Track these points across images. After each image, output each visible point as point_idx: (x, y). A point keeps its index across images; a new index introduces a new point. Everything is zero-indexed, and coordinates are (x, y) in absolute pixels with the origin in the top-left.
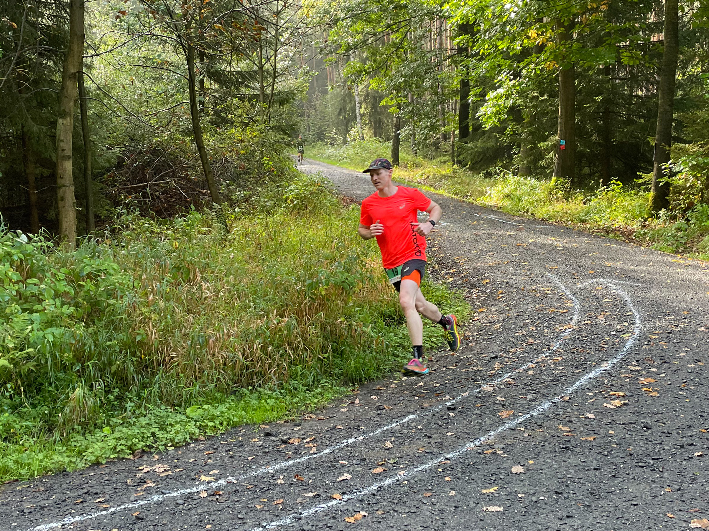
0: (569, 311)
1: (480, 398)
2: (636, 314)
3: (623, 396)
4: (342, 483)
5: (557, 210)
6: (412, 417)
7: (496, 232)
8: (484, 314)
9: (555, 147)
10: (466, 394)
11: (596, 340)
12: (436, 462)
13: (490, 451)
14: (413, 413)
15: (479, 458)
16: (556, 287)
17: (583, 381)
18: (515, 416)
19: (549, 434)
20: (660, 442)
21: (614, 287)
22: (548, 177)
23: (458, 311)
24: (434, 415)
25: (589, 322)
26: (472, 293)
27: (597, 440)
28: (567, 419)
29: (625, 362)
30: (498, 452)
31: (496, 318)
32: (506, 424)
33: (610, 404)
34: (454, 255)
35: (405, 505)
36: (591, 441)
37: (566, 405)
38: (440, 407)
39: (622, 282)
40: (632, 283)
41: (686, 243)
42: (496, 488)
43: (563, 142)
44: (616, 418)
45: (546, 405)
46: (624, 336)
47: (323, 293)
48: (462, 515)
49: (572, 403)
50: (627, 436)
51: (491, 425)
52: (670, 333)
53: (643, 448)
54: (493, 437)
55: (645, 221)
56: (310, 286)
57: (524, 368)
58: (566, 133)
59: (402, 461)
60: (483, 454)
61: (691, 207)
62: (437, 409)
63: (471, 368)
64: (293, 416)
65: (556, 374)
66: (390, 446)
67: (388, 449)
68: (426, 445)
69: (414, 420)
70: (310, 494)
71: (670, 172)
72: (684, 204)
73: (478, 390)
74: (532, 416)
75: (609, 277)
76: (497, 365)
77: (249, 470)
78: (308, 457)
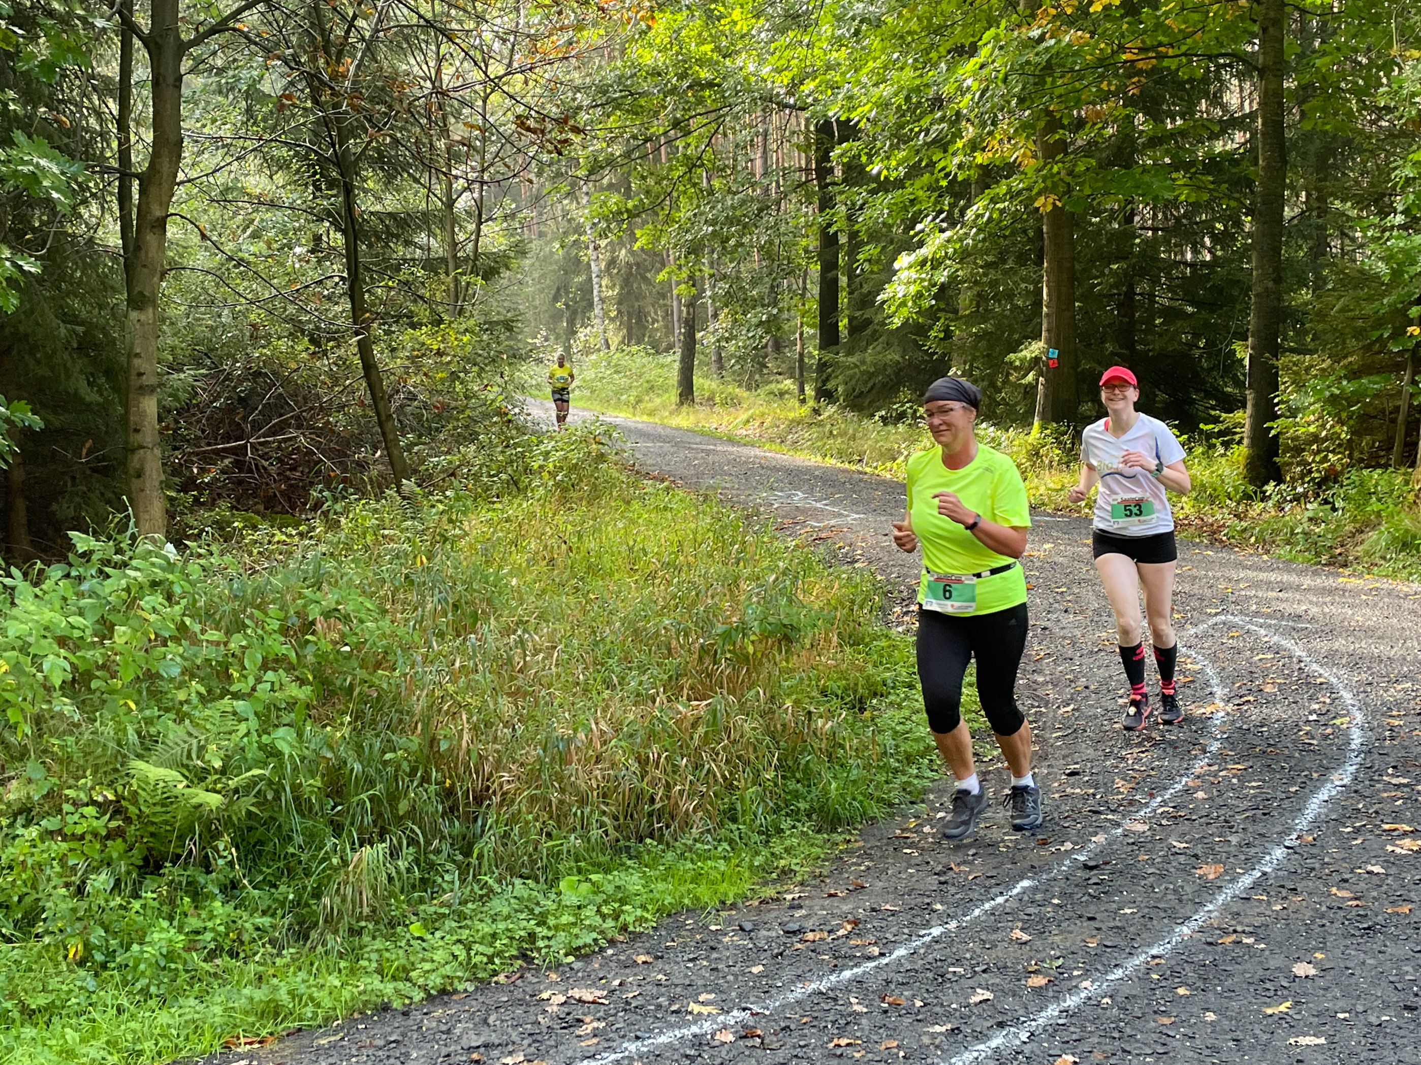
0: (1198, 679)
1: (1134, 844)
2: (1334, 680)
3: (1412, 832)
4: (984, 1005)
5: (1052, 486)
6: (1026, 883)
9: (1039, 362)
10: (1100, 838)
11: (1286, 732)
12: (1137, 962)
13: (1228, 939)
14: (1022, 878)
15: (1216, 952)
18: (1232, 875)
19: (1320, 904)
21: (1263, 632)
22: (1025, 422)
24: (1068, 879)
25: (1251, 698)
28: (1336, 877)
30: (1245, 941)
31: (1054, 696)
32: (1225, 890)
33: (1397, 846)
34: (906, 576)
35: (1137, 1041)
36: (1406, 916)
37: (1314, 851)
38: (1067, 863)
39: (1273, 622)
40: (1292, 624)
41: (1331, 547)
42: (1288, 1004)
43: (1054, 353)
45: (1279, 853)
46: (1337, 722)
48: (1258, 1053)
49: (1324, 847)
51: (1198, 894)
54: (1216, 913)
55: (1237, 505)
56: (727, 636)
57: (1178, 787)
58: (1058, 335)
59: (1070, 963)
60: (1217, 944)
61: (1331, 478)
62: (1064, 868)
63: (1069, 790)
64: (770, 892)
65: (1255, 796)
66: (1025, 937)
67: (1025, 943)
68: (1095, 932)
69: (1035, 889)
70: (938, 1029)
71: (1289, 409)
72: (1318, 471)
73: (1120, 831)
74: (1264, 874)
75: (1241, 612)
76: (1119, 783)
77: (774, 991)
78: (873, 964)
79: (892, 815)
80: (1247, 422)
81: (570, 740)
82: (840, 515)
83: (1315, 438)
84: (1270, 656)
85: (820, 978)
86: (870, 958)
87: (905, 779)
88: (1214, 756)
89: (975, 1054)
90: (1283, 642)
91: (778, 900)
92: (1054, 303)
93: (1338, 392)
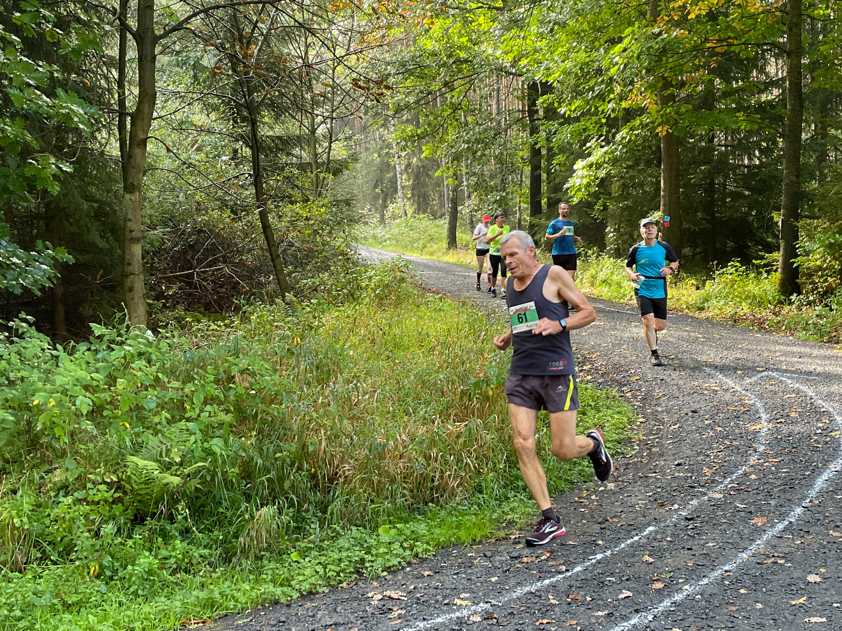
0: (752, 409)
1: (715, 506)
2: (831, 410)
4: (627, 600)
6: (651, 528)
7: (618, 323)
8: (650, 416)
10: (695, 502)
11: (803, 440)
12: (716, 574)
13: (770, 561)
14: (649, 525)
15: (762, 568)
16: (722, 383)
18: (772, 523)
19: (823, 540)
21: (789, 381)
24: (675, 526)
25: (783, 420)
28: (833, 525)
30: (779, 562)
32: (767, 532)
34: (581, 349)
35: (716, 620)
37: (819, 509)
38: (675, 516)
39: (796, 376)
40: (806, 377)
41: (829, 332)
42: (804, 598)
43: (667, 219)
45: (799, 510)
46: (833, 434)
48: (787, 627)
51: (752, 534)
54: (762, 546)
55: (775, 306)
56: (477, 385)
57: (740, 472)
58: (670, 208)
59: (677, 575)
60: (763, 564)
61: (829, 291)
62: (673, 519)
63: (676, 474)
64: (502, 534)
65: (785, 478)
66: (651, 560)
67: (651, 563)
68: (691, 557)
69: (656, 532)
70: (600, 613)
71: (805, 251)
72: (822, 287)
73: (706, 498)
74: (791, 522)
75: (777, 370)
76: (705, 470)
77: (504, 592)
78: (561, 576)
79: (573, 489)
80: (781, 259)
81: (384, 446)
83: (820, 268)
84: (793, 395)
85: (531, 584)
86: (560, 573)
87: (580, 468)
88: (761, 454)
89: (622, 628)
90: (801, 387)
91: (506, 539)
92: (667, 189)
93: (833, 241)
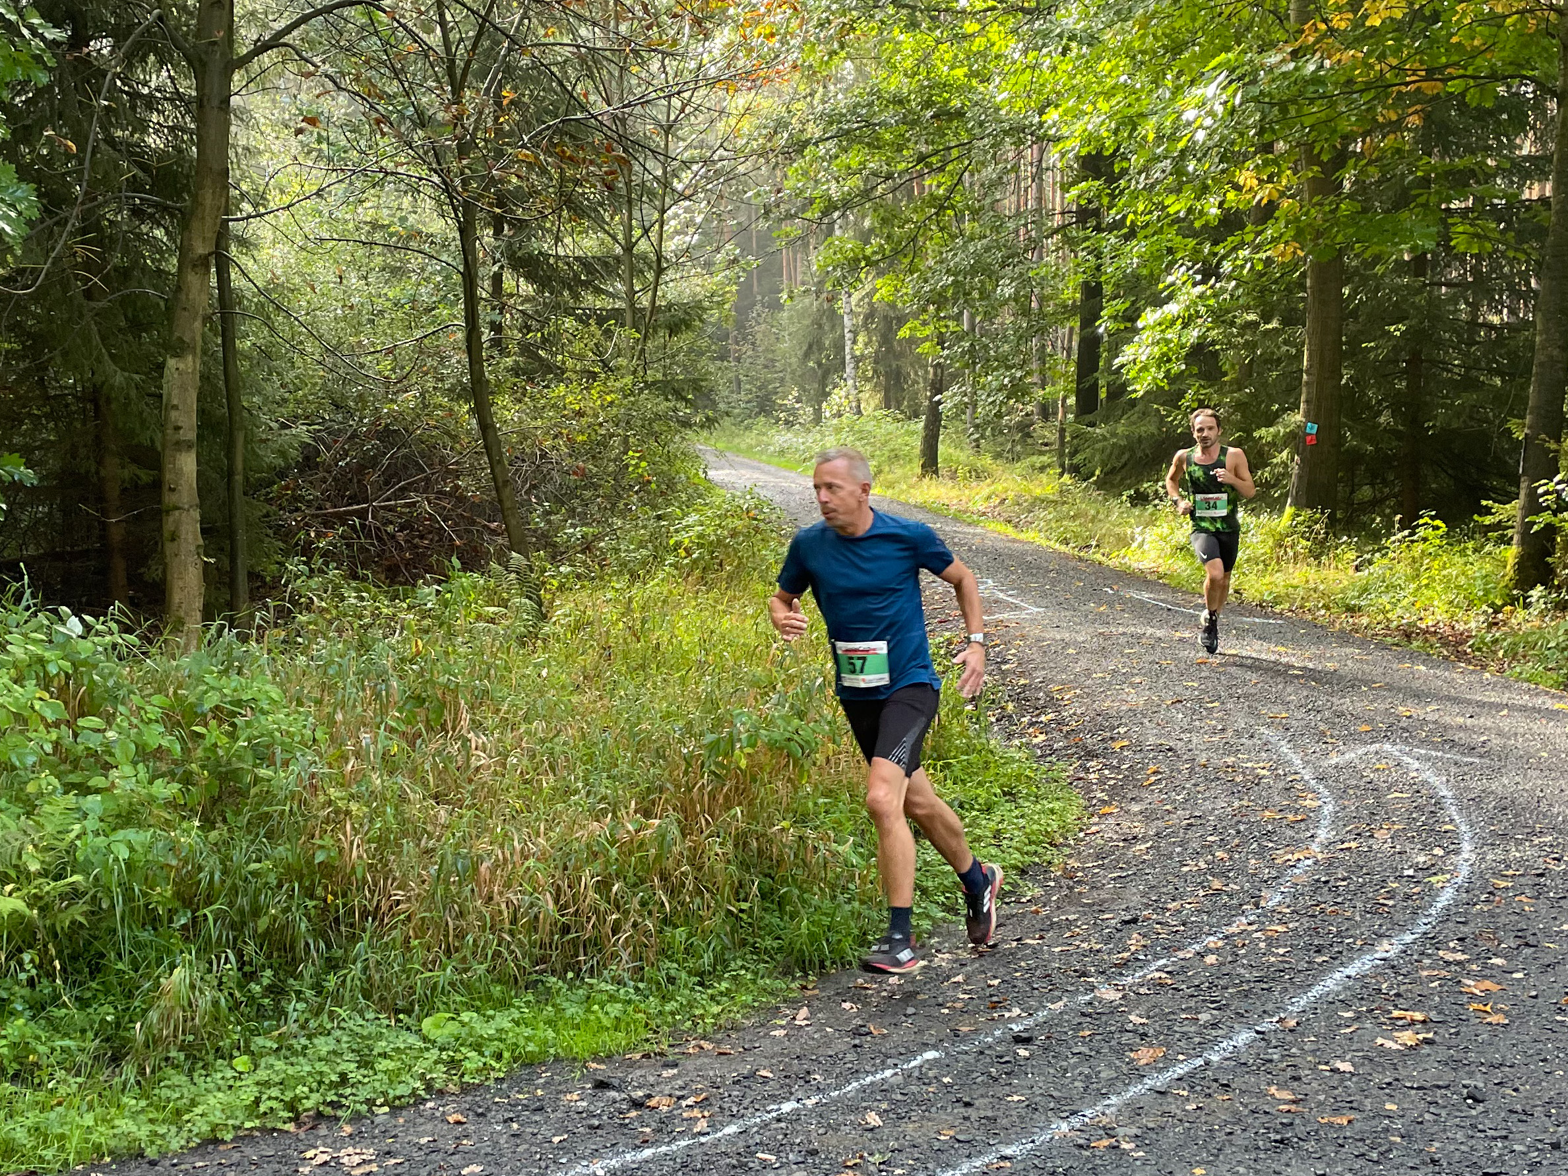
0: (1308, 819)
1: (1090, 1015)
2: (1463, 828)
3: (1424, 1022)
5: (1295, 582)
6: (931, 1055)
7: (1150, 631)
8: (1111, 821)
9: (1294, 439)
10: (1058, 1006)
11: (1366, 889)
12: (978, 1164)
13: (1105, 1142)
14: (933, 1048)
15: (1079, 1158)
16: (1281, 761)
17: (1332, 982)
18: (1169, 1062)
19: (1246, 1106)
20: (1504, 1133)
21: (1416, 765)
22: (1276, 506)
23: (1052, 811)
24: (982, 1053)
25: (1353, 845)
26: (1087, 770)
27: (1357, 1125)
28: (1290, 1072)
29: (1432, 940)
30: (1125, 1146)
31: (1139, 829)
32: (1146, 1080)
33: (1392, 1039)
34: (1052, 681)
36: (1341, 1127)
37: (1289, 1038)
38: (997, 1033)
39: (1434, 753)
40: (1458, 757)
43: (1312, 428)
44: (1403, 1072)
45: (1243, 1037)
46: (1433, 879)
47: (743, 763)
49: (1303, 1034)
50: (1427, 1116)
51: (1111, 1082)
52: (1542, 875)
53: (1463, 1148)
54: (1113, 1109)
55: (1496, 612)
56: (713, 747)
58: (1319, 407)
59: (901, 1158)
60: (1088, 1148)
62: (990, 1040)
63: (1076, 943)
65: (1270, 966)
66: (877, 1122)
67: (871, 1130)
68: (958, 1122)
69: (934, 1063)
73: (1087, 998)
74: (1207, 1063)
75: (1405, 741)
80: (1519, 514)
82: (1016, 607)
84: (1407, 795)
88: (1264, 912)
90: (1433, 779)
92: (1314, 371)
